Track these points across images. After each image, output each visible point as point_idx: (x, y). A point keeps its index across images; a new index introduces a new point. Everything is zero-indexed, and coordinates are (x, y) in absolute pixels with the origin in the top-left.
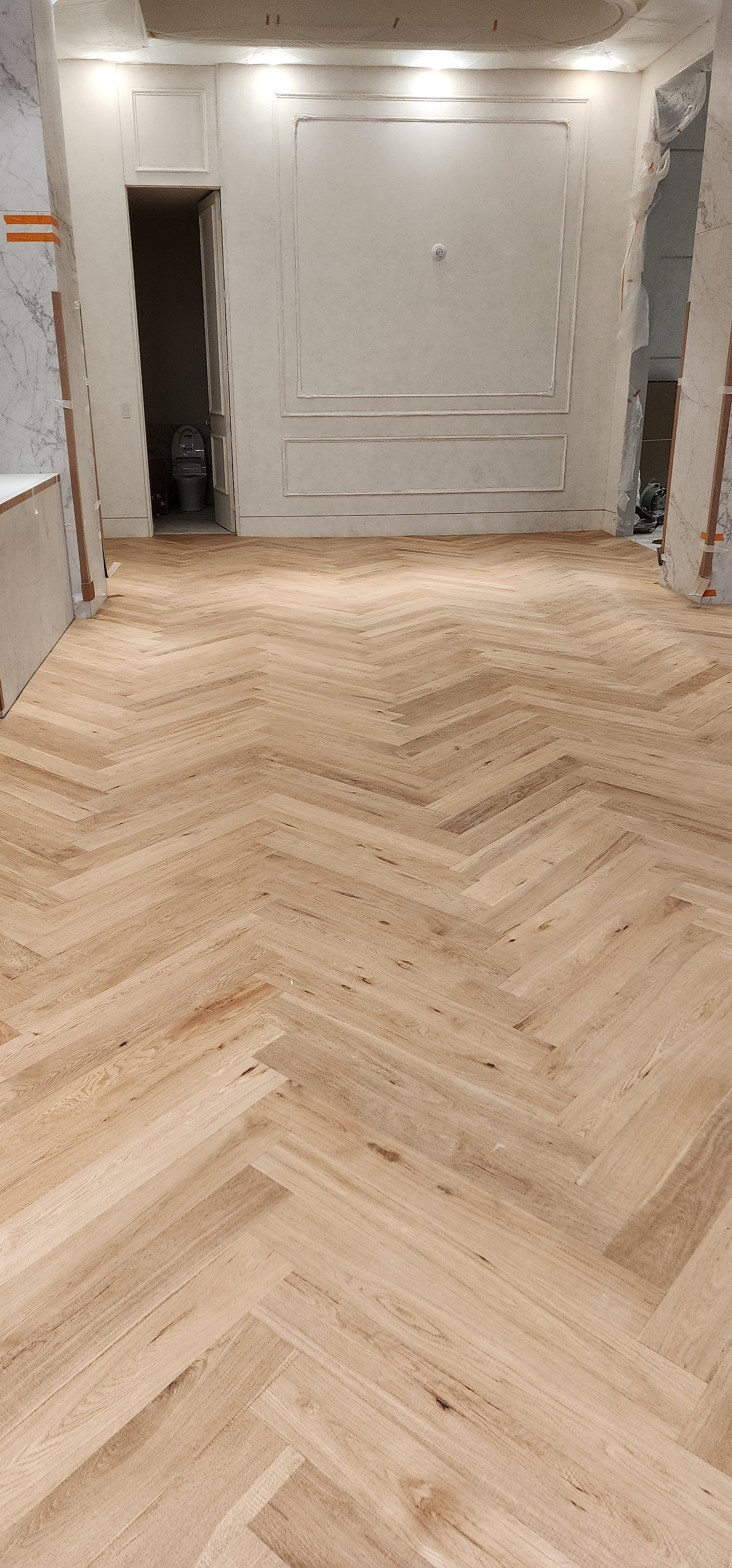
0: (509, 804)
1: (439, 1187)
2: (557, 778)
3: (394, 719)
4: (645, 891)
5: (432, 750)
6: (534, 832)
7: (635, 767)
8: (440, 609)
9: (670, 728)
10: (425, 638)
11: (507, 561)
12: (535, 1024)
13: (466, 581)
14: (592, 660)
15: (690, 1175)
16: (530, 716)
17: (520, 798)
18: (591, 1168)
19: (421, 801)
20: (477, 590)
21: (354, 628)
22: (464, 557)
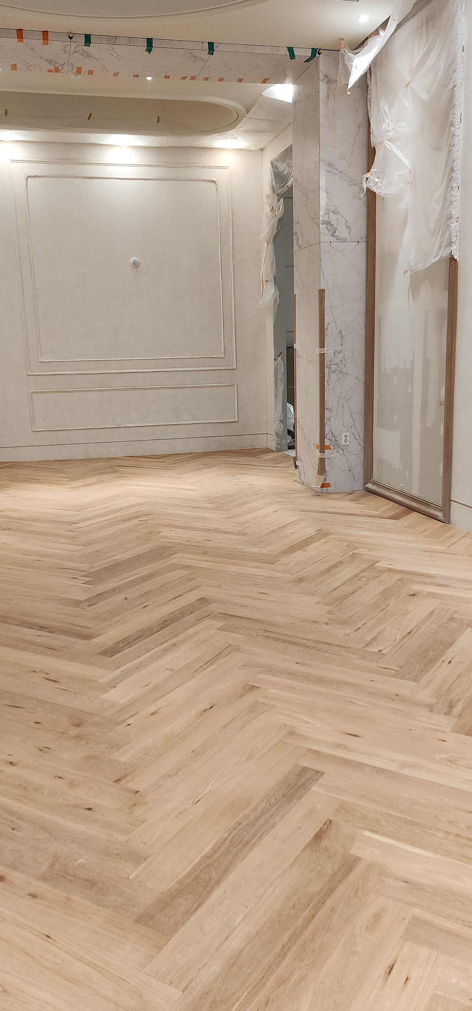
0: (153, 633)
1: (29, 894)
2: (192, 613)
3: (84, 582)
4: (231, 682)
5: (107, 601)
6: (165, 651)
7: (247, 601)
8: (140, 504)
9: (279, 575)
10: (123, 525)
11: (196, 470)
12: (129, 778)
13: (164, 485)
14: (238, 534)
15: (209, 862)
16: (185, 572)
17: (162, 628)
18: (141, 867)
19: (88, 637)
20: (170, 490)
21: (71, 521)
22: (165, 469)
